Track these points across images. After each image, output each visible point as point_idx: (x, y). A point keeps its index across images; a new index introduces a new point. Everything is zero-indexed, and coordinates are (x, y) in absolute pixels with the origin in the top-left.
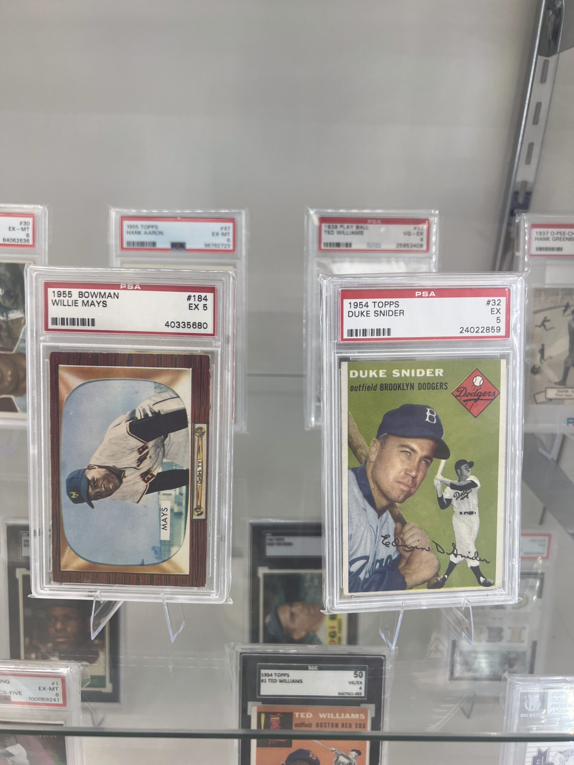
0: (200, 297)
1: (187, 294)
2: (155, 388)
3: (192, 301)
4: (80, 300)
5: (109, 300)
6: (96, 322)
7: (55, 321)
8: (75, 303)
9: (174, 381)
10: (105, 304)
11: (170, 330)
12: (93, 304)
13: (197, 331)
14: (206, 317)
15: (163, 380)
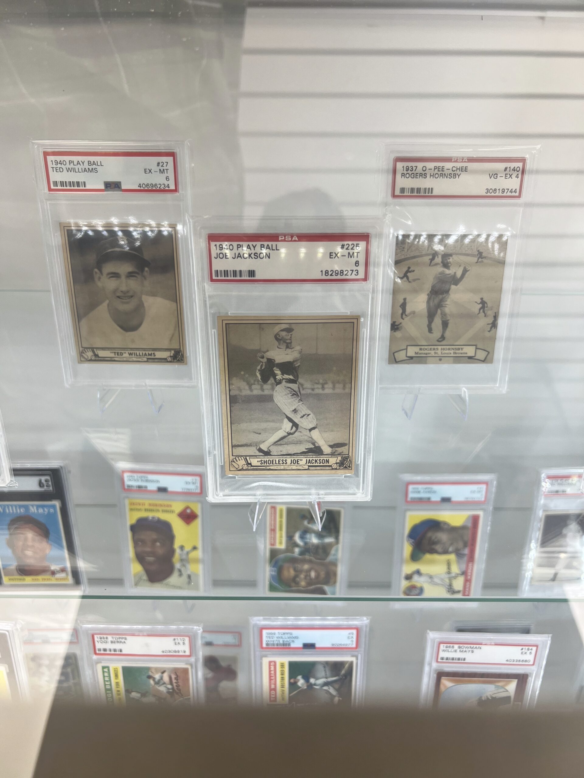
0: (528, 649)
1: (521, 647)
2: (495, 687)
3: (523, 650)
4: (458, 650)
5: (475, 650)
6: (466, 659)
7: (442, 659)
8: (456, 651)
9: (506, 685)
10: (473, 652)
11: (508, 663)
12: (466, 651)
13: (524, 663)
14: (530, 658)
15: (500, 684)
